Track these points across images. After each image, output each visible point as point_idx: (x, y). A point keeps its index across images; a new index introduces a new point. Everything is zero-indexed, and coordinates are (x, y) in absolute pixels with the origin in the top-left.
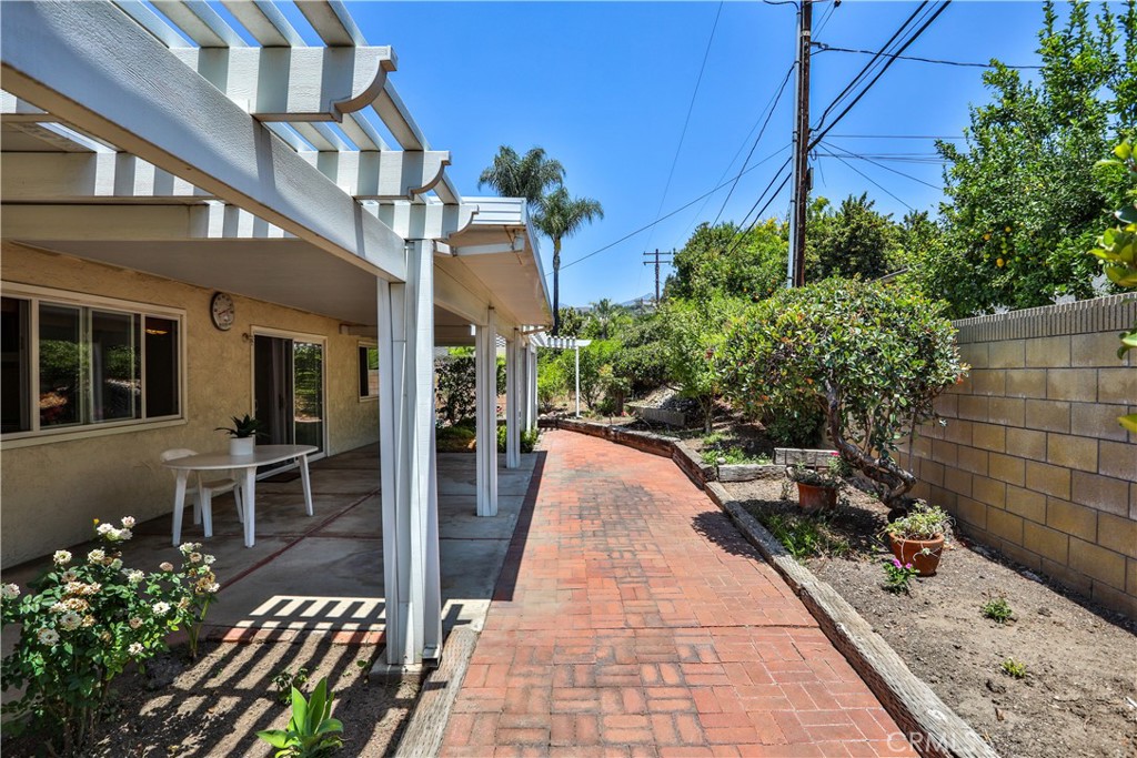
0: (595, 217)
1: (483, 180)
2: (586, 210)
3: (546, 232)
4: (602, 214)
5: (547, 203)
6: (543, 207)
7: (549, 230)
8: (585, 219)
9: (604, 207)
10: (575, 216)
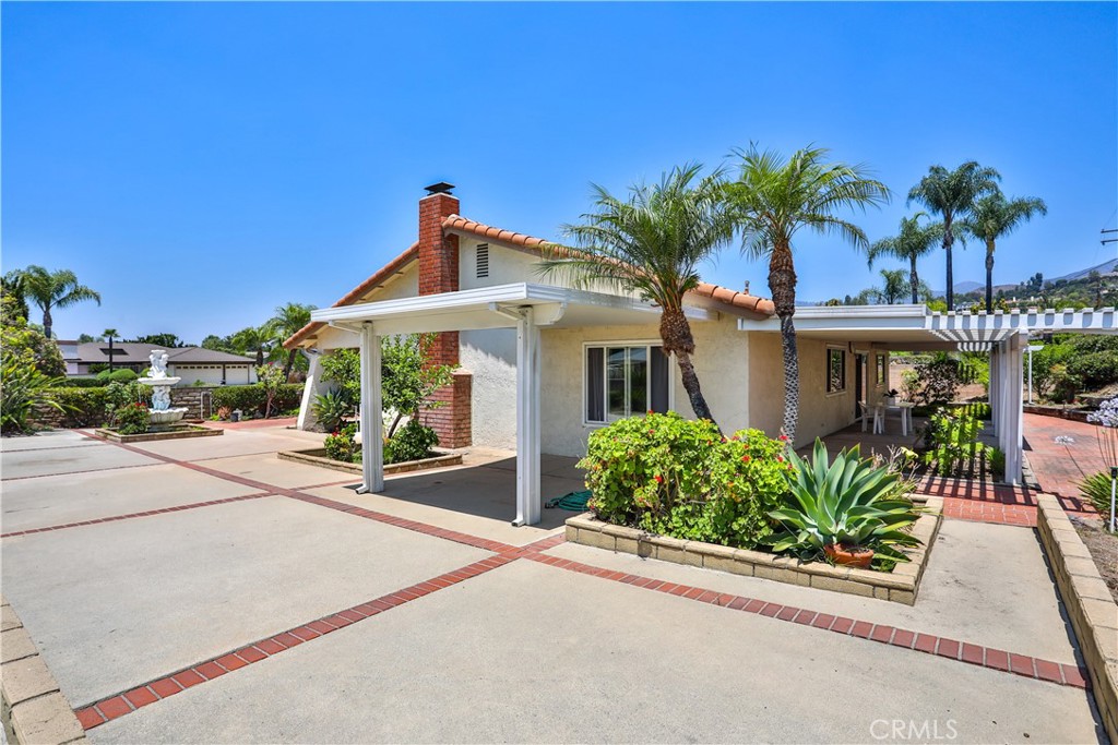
0: (1036, 214)
1: (911, 197)
2: (1023, 209)
3: (978, 235)
4: (1045, 210)
5: (980, 208)
6: (977, 213)
7: (980, 233)
8: (1023, 217)
9: (1047, 203)
10: (1012, 217)
